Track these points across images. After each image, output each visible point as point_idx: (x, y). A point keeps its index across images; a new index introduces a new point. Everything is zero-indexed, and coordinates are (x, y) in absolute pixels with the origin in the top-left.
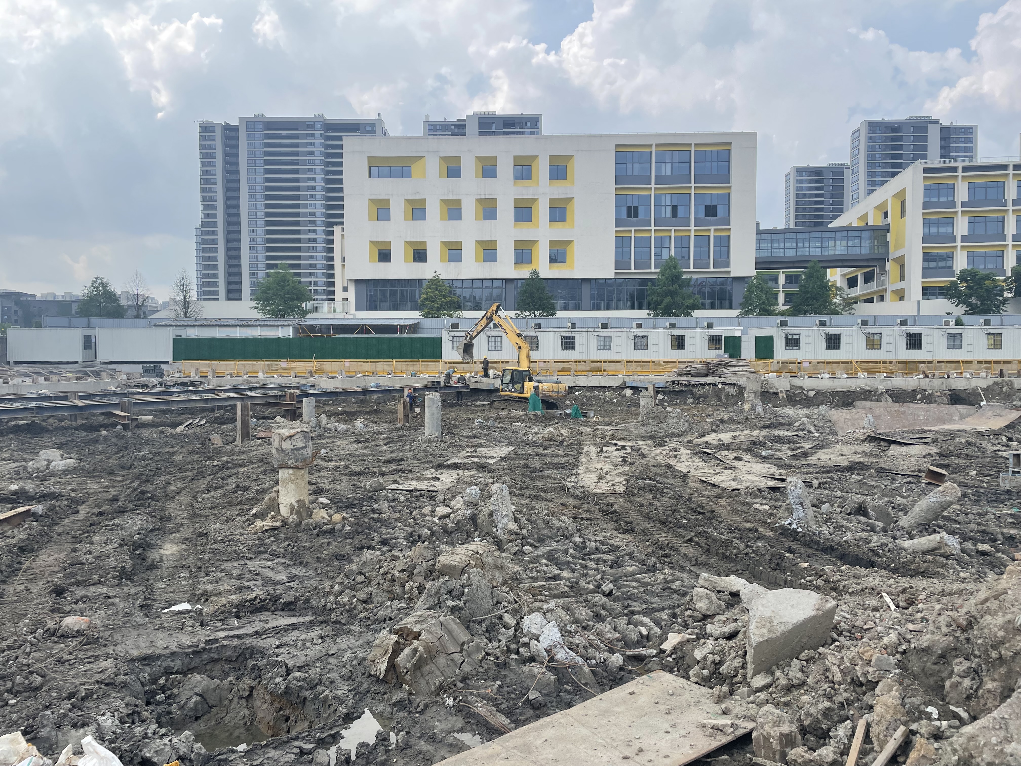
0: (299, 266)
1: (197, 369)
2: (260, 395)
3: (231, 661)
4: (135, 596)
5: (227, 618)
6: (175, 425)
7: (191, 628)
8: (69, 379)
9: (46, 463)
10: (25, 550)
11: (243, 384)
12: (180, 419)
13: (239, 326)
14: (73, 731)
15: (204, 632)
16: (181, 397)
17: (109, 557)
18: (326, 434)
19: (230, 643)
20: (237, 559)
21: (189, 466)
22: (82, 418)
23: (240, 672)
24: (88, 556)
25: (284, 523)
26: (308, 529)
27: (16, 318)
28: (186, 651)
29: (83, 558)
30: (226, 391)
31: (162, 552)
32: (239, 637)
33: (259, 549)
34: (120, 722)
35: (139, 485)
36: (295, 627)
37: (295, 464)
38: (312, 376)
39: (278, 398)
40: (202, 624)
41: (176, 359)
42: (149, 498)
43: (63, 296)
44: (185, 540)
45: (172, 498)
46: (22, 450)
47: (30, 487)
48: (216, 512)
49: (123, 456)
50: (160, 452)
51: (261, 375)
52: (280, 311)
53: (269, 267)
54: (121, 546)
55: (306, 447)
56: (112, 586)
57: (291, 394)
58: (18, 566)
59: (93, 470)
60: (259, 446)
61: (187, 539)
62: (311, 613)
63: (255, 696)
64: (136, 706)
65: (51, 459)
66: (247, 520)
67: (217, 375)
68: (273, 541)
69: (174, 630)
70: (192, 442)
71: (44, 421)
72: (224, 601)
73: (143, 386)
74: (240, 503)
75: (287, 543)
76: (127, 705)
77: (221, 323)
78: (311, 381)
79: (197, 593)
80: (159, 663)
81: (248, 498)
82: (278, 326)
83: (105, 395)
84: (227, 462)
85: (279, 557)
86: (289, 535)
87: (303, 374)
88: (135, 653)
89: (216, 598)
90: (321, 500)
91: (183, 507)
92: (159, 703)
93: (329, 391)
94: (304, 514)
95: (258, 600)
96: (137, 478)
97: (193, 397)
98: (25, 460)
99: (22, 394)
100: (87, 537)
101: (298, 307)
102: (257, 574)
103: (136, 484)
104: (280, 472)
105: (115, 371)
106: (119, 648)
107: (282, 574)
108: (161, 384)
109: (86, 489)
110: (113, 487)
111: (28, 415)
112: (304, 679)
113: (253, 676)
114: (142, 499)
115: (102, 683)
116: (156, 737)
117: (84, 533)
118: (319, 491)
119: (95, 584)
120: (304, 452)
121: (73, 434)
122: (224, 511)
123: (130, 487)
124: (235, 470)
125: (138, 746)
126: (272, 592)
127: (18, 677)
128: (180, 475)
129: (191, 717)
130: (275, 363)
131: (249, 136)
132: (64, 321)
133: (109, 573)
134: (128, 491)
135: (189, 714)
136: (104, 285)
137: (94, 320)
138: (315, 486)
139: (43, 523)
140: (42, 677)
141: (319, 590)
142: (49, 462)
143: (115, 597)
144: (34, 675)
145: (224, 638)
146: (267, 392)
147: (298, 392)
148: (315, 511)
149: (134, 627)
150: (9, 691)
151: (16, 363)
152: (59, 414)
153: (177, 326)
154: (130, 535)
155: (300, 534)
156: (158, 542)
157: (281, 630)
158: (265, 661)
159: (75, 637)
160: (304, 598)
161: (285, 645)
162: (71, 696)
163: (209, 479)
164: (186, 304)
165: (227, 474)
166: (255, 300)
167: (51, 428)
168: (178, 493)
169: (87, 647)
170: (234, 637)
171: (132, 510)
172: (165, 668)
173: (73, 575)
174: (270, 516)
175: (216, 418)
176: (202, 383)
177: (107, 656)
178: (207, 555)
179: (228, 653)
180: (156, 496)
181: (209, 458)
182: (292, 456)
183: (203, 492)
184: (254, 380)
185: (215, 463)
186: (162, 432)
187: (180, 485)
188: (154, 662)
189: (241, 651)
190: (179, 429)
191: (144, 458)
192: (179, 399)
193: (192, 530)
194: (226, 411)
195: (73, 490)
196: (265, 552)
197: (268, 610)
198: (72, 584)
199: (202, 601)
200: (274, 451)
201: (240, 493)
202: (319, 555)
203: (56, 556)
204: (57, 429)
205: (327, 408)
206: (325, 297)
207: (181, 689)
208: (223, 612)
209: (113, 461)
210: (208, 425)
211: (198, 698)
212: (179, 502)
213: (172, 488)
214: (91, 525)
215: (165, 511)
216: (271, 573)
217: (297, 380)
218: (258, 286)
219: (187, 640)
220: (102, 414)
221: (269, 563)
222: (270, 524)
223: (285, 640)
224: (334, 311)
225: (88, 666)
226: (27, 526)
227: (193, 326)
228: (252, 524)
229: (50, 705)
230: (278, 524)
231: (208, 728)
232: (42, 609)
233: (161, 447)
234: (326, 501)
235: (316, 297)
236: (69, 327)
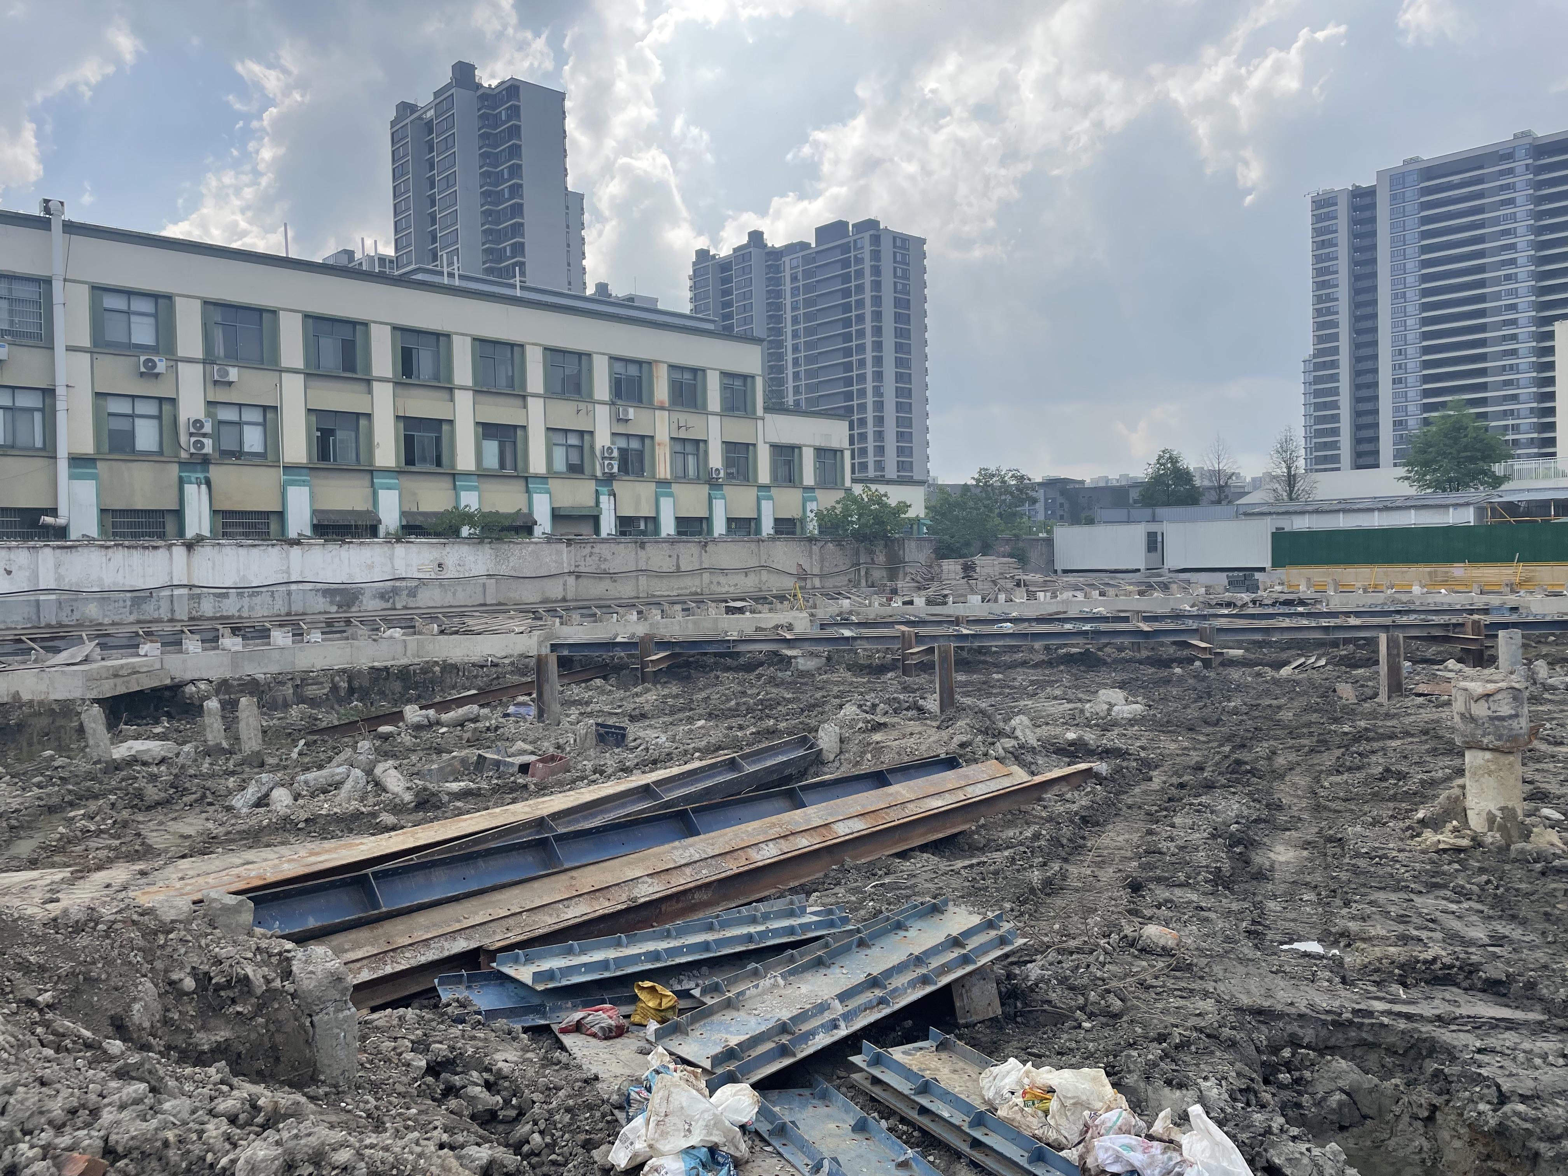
0: (1483, 402)
1: (1309, 579)
2: (1418, 622)
3: (1396, 1053)
4: (1239, 915)
5: (1385, 981)
6: (1279, 665)
7: (1326, 984)
8: (1128, 594)
9: (1106, 707)
10: (1088, 822)
11: (1386, 604)
12: (1284, 655)
13: (1379, 510)
14: (1167, 1090)
15: (1348, 994)
16: (1287, 623)
17: (1197, 850)
18: (1546, 696)
19: (1394, 1023)
20: (1397, 889)
21: (1305, 730)
22: (1146, 648)
23: (1411, 1076)
24: (1170, 844)
25: (1476, 842)
26: (1523, 860)
27: (1062, 513)
28: (1323, 1017)
29: (1163, 845)
30: (1358, 614)
31: (1272, 855)
32: (1409, 1017)
33: (1434, 880)
34: (1230, 1096)
35: (1232, 751)
36: (1511, 1025)
37: (1498, 743)
38: (1513, 591)
39: (1451, 627)
40: (1344, 981)
41: (1277, 562)
42: (1248, 772)
43: (1118, 480)
44: (1306, 845)
45: (1282, 777)
46: (1077, 687)
47: (1090, 737)
48: (1354, 807)
49: (1205, 706)
50: (1259, 705)
51: (1416, 589)
52: (1450, 480)
53: (1427, 408)
54: (1213, 837)
55: (1516, 716)
56: (1205, 894)
57: (1474, 622)
58: (1081, 842)
59: (1168, 722)
60: (1420, 707)
61: (1309, 843)
62: (1538, 1007)
63: (1440, 1122)
64: (1252, 1080)
65: (1113, 702)
66: (1409, 828)
67: (1343, 589)
68: (1457, 871)
69: (1299, 979)
70: (1305, 693)
71: (1100, 649)
72: (1378, 952)
73: (1229, 605)
74: (1393, 798)
75: (1484, 878)
76: (1239, 1074)
77: (1348, 506)
78: (1512, 600)
79: (1333, 930)
80: (1281, 1025)
81: (1406, 792)
82: (1447, 506)
83: (1177, 616)
84: (1366, 729)
85: (1470, 899)
86: (1486, 864)
87: (1496, 589)
88: (1245, 1000)
89: (1365, 946)
90: (1546, 811)
91: (1300, 793)
92: (1282, 1086)
93: (1548, 619)
94: (1515, 833)
95: (1439, 965)
96: (1228, 740)
97: (1305, 622)
98: (1080, 700)
99: (1072, 613)
100: (1165, 817)
101: (1485, 473)
102: (1432, 921)
103: (1227, 749)
104: (1468, 755)
105: (1189, 582)
106: (1221, 987)
107: (1478, 928)
108: (1254, 602)
109: (1159, 748)
110: (1195, 749)
111: (1081, 641)
112: (1536, 1120)
113: (1436, 1087)
114: (1237, 772)
115: (1200, 1030)
116: (1285, 1137)
117: (1161, 810)
118: (1538, 796)
119: (1180, 885)
120: (1514, 724)
121: (1137, 670)
122: (1366, 808)
123: (1218, 753)
124: (1381, 744)
125: (1262, 1143)
126: (1462, 956)
127: (1093, 993)
128: (1291, 742)
129: (1332, 1123)
130: (1442, 569)
131: (1393, 198)
132: (1122, 513)
133: (1199, 874)
134: (1217, 758)
135: (1330, 1117)
136: (1173, 460)
137: (1161, 511)
138: (1531, 787)
139: (1108, 789)
140: (1121, 1000)
141: (1554, 970)
142: (1111, 706)
143: (1210, 910)
144: (1112, 995)
145: (1382, 1013)
146: (1430, 617)
147: (1488, 619)
148: (1535, 830)
149: (1240, 960)
150: (1082, 1009)
151: (1065, 572)
152: (1118, 641)
153: (1278, 514)
154: (1224, 823)
155: (1507, 867)
156: (1265, 839)
157: (1484, 1024)
158: (1456, 1069)
159: (1161, 955)
160: (1525, 979)
161: (1493, 1051)
162: (1161, 1038)
163: (1338, 752)
164: (1291, 480)
165: (1368, 748)
166: (1404, 465)
167: (1109, 660)
168: (1290, 769)
169: (1178, 974)
170: (1399, 1014)
171: (1224, 786)
172: (1290, 1035)
173: (1151, 867)
174: (1449, 826)
175: (1342, 658)
176: (1317, 601)
177: (1206, 995)
178: (1344, 873)
179: (1391, 1039)
180: (1258, 770)
181: (1336, 720)
182: (1491, 730)
183: (1330, 773)
184: (1404, 598)
185: (1346, 729)
186: (1259, 675)
187: (1293, 757)
188: (1273, 1021)
189: (1412, 1041)
190: (1286, 671)
191: (1235, 712)
192: (1284, 625)
193: (1317, 830)
194: (1359, 647)
195: (1143, 748)
196: (1445, 886)
197: (1457, 985)
198: (1151, 880)
199: (1342, 944)
200: (1457, 718)
201: (1393, 781)
202: (1548, 909)
203: (1127, 836)
204: (1116, 661)
205: (1545, 650)
206: (1536, 450)
207: (1316, 1075)
208: (1377, 970)
209: (1192, 713)
210: (1329, 667)
211: (1344, 1097)
212: (1294, 784)
213: (1280, 761)
214: (1170, 800)
215: (1273, 794)
216: (1459, 924)
217: (1485, 598)
218: (1409, 442)
219: (1323, 1002)
220: (1174, 643)
221: (1454, 907)
222: (1452, 841)
223: (1491, 1042)
224: (1556, 475)
225: (1181, 1002)
226: (1089, 789)
227: (1303, 513)
228: (1419, 835)
229: (1135, 1043)
230: (1465, 842)
231: (1361, 1149)
232: (1116, 906)
233: (1259, 697)
234: (1557, 816)
235: (1519, 452)
236: (1128, 522)
